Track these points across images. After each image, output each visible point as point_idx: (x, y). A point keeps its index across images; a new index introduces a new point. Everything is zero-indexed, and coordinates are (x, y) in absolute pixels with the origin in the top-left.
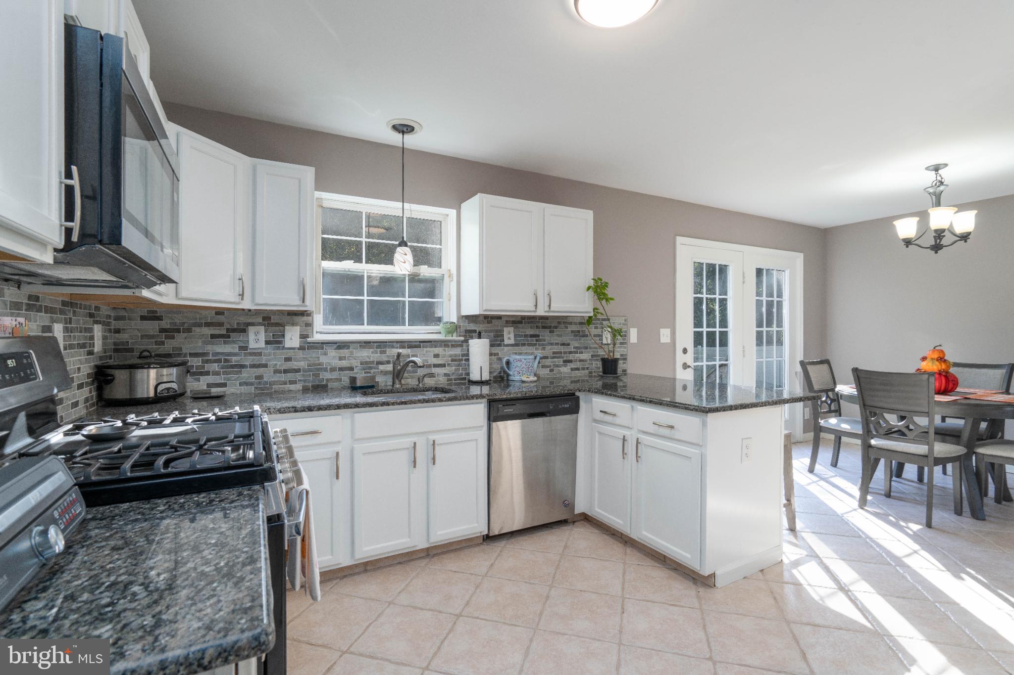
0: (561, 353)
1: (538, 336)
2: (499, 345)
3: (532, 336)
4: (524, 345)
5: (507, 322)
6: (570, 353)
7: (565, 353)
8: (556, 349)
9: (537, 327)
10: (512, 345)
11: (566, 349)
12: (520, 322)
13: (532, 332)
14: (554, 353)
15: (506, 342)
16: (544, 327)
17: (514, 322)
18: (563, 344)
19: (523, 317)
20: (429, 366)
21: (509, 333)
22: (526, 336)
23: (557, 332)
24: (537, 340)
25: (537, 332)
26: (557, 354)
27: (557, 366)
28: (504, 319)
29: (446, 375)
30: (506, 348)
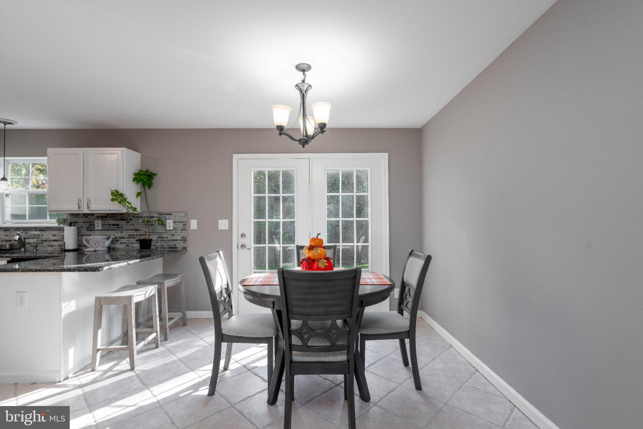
0: (134, 235)
1: (118, 225)
2: (92, 230)
3: (113, 225)
4: (108, 230)
5: (97, 217)
6: (141, 235)
7: (137, 235)
8: (131, 233)
9: (117, 220)
10: (101, 230)
11: (138, 233)
12: (106, 217)
13: (114, 222)
14: (129, 235)
15: (96, 228)
16: (122, 220)
17: (102, 217)
18: (136, 230)
19: (108, 214)
20: (50, 241)
21: (98, 223)
22: (109, 225)
23: (131, 222)
24: (117, 227)
25: (117, 222)
26: (131, 236)
27: (132, 243)
28: (95, 216)
29: (59, 246)
30: (96, 232)
